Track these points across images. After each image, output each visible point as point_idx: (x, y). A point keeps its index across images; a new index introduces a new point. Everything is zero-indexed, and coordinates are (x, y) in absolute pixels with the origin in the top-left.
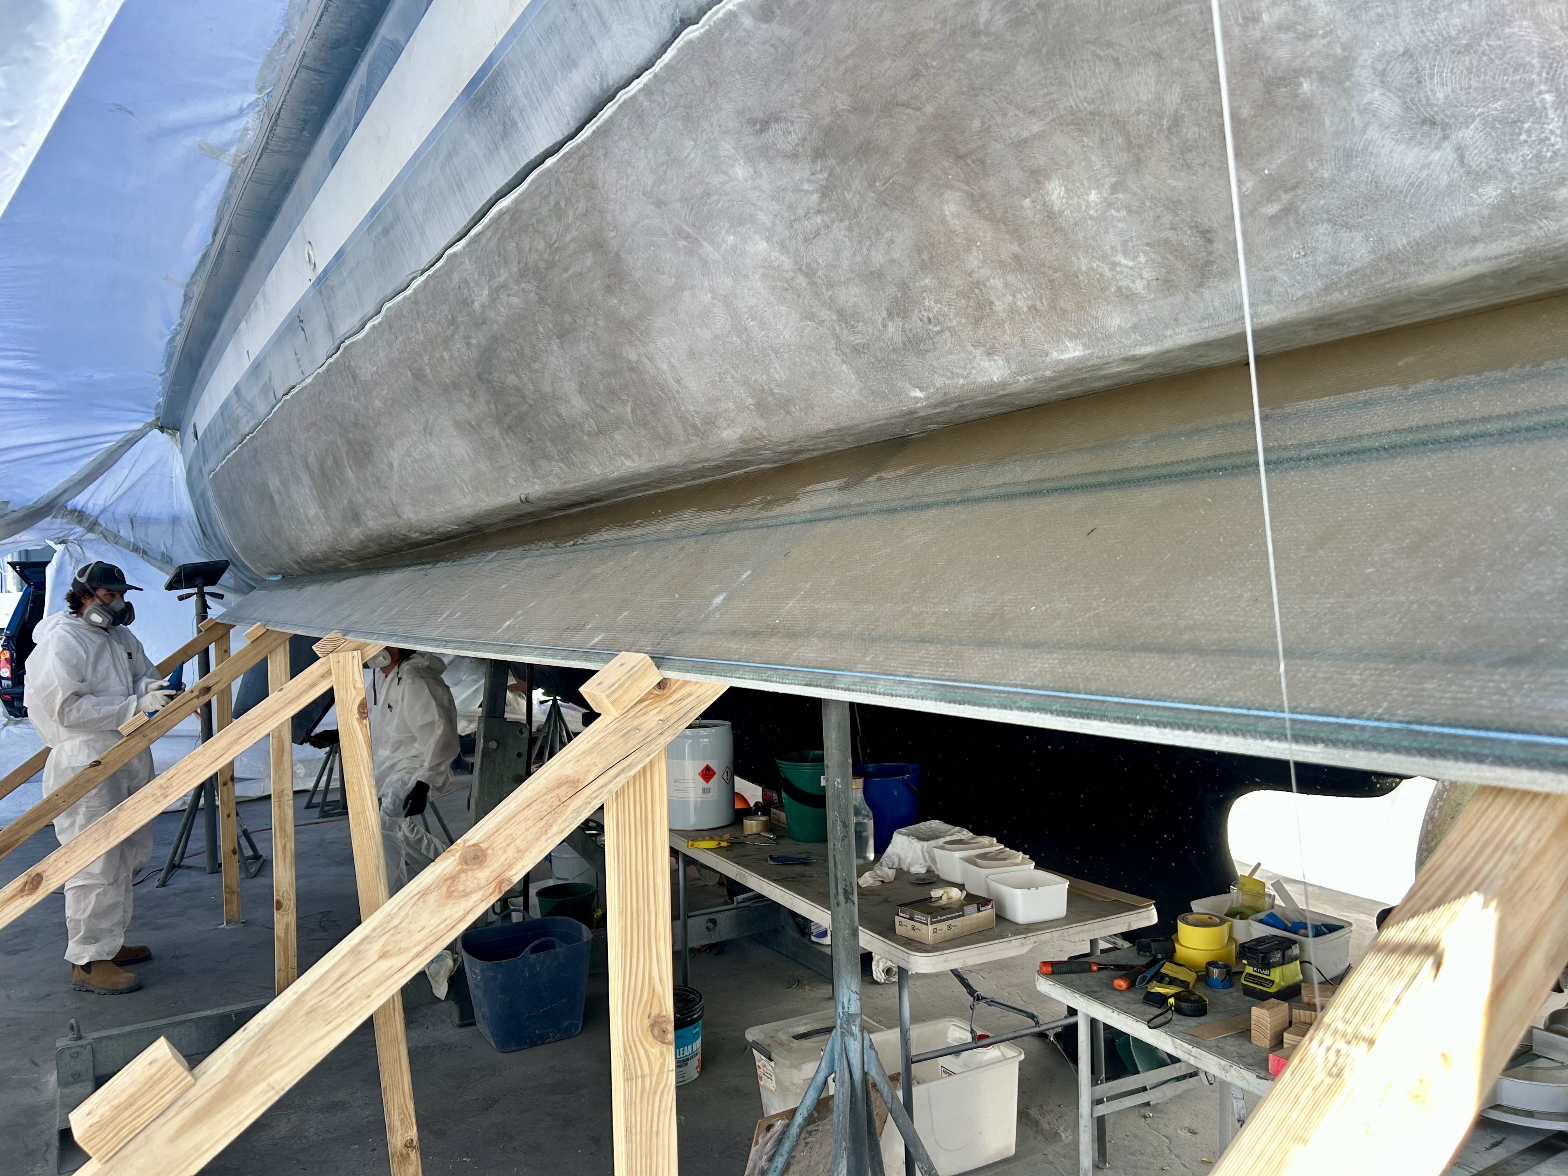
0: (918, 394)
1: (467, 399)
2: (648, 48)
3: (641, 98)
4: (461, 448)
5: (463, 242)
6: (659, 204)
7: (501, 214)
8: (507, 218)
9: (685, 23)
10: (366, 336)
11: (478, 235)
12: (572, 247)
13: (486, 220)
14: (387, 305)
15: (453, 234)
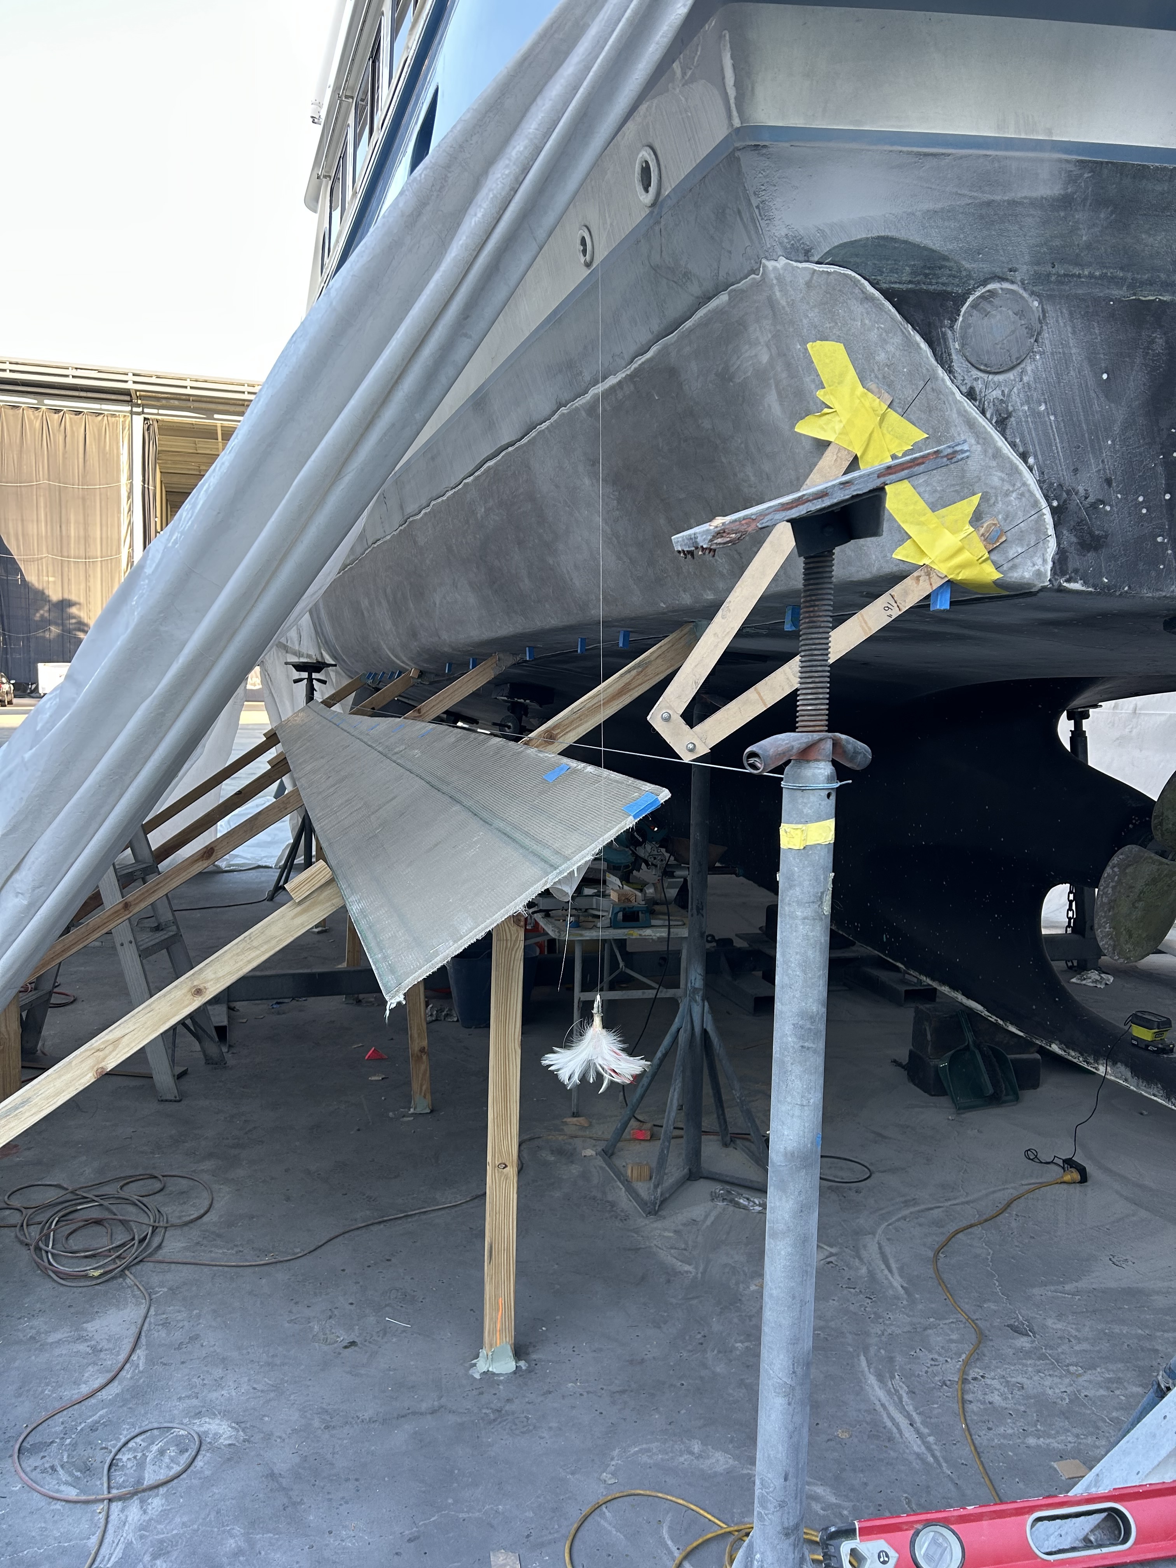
0: (662, 605)
1: (475, 570)
2: (547, 411)
3: (547, 432)
4: (472, 600)
5: (472, 478)
6: (557, 487)
7: (489, 468)
8: (492, 471)
9: (560, 405)
10: (422, 518)
11: (479, 476)
12: (521, 497)
13: (482, 469)
14: (433, 503)
15: (466, 472)
